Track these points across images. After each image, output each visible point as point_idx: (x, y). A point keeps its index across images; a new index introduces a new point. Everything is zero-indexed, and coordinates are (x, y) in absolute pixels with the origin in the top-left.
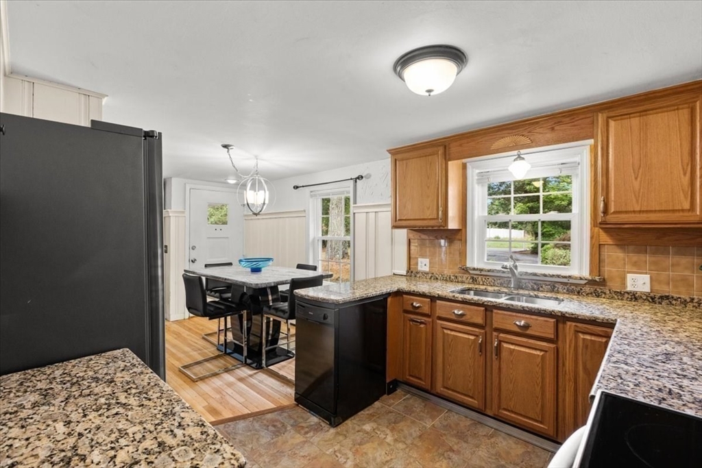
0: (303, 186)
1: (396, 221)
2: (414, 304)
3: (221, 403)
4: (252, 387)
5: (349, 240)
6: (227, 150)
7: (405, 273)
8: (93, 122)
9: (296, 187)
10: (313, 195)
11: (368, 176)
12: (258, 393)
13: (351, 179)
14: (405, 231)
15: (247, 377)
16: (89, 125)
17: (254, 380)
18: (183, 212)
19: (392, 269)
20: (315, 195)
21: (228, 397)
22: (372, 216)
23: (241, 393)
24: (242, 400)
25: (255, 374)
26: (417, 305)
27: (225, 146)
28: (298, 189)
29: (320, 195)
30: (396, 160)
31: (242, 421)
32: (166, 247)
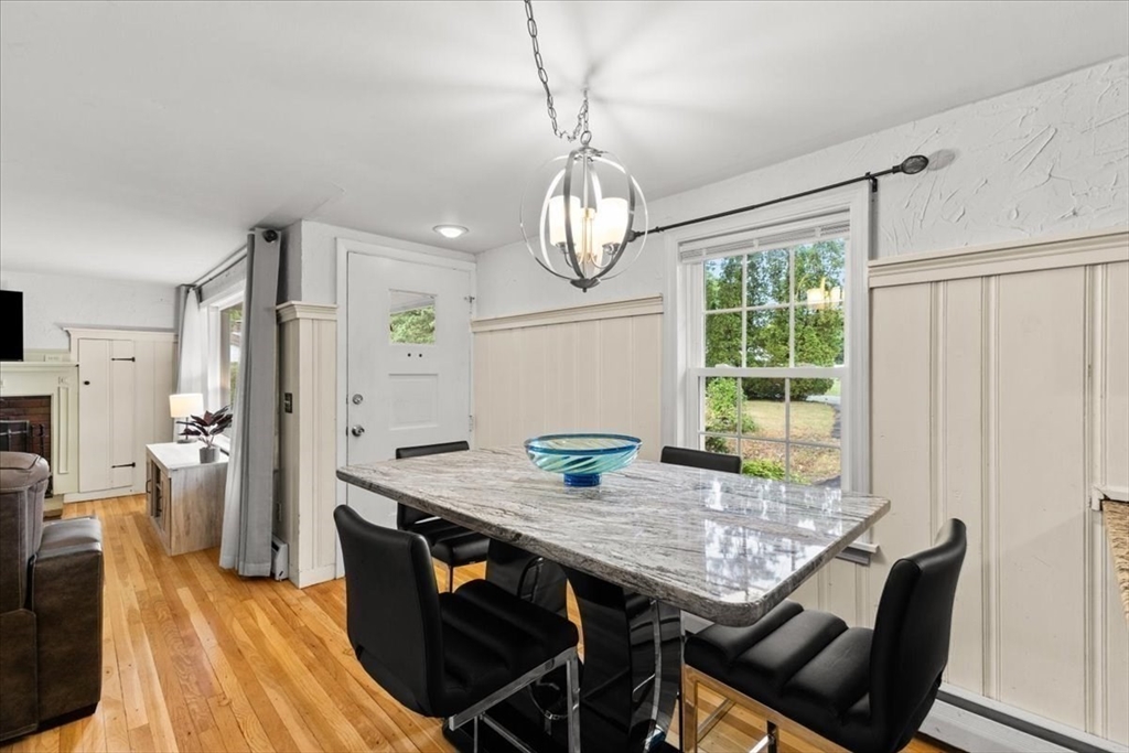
18: (331, 309)
32: (289, 396)
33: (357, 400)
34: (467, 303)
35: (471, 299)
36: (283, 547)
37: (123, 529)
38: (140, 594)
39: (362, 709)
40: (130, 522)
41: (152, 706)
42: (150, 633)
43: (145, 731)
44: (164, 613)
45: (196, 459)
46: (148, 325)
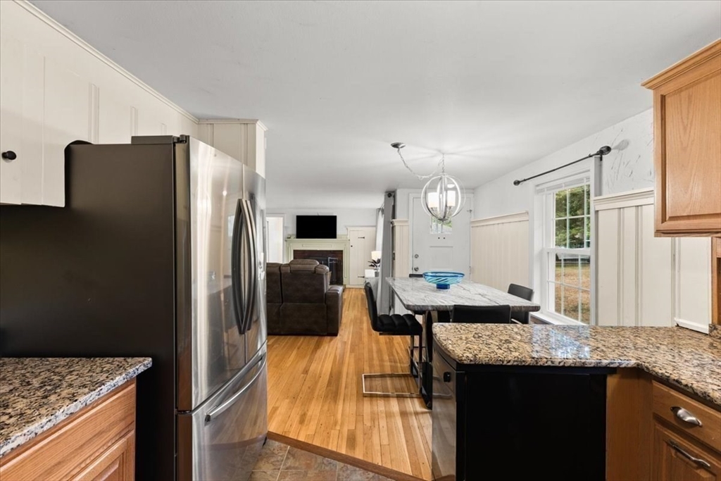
0: (525, 180)
1: (664, 220)
2: (681, 412)
3: (365, 434)
4: (408, 429)
5: (589, 254)
6: (397, 149)
7: (706, 329)
8: (133, 138)
9: (517, 183)
10: (539, 190)
11: (623, 146)
12: (407, 441)
13: (590, 156)
14: (705, 241)
15: (411, 414)
16: (129, 142)
17: (415, 421)
18: (407, 221)
19: (673, 315)
20: (542, 191)
21: (375, 431)
22: (630, 214)
23: (390, 432)
24: (385, 442)
25: (423, 413)
26: (688, 418)
27: (396, 146)
28: (520, 185)
29: (549, 189)
30: (663, 98)
31: (361, 471)
32: (394, 254)
33: (417, 256)
34: (469, 213)
35: (471, 211)
36: (392, 309)
37: (357, 298)
38: (355, 315)
39: (393, 355)
40: (360, 297)
41: (348, 339)
42: (354, 325)
43: (345, 343)
44: (358, 321)
45: (374, 275)
46: (366, 225)
